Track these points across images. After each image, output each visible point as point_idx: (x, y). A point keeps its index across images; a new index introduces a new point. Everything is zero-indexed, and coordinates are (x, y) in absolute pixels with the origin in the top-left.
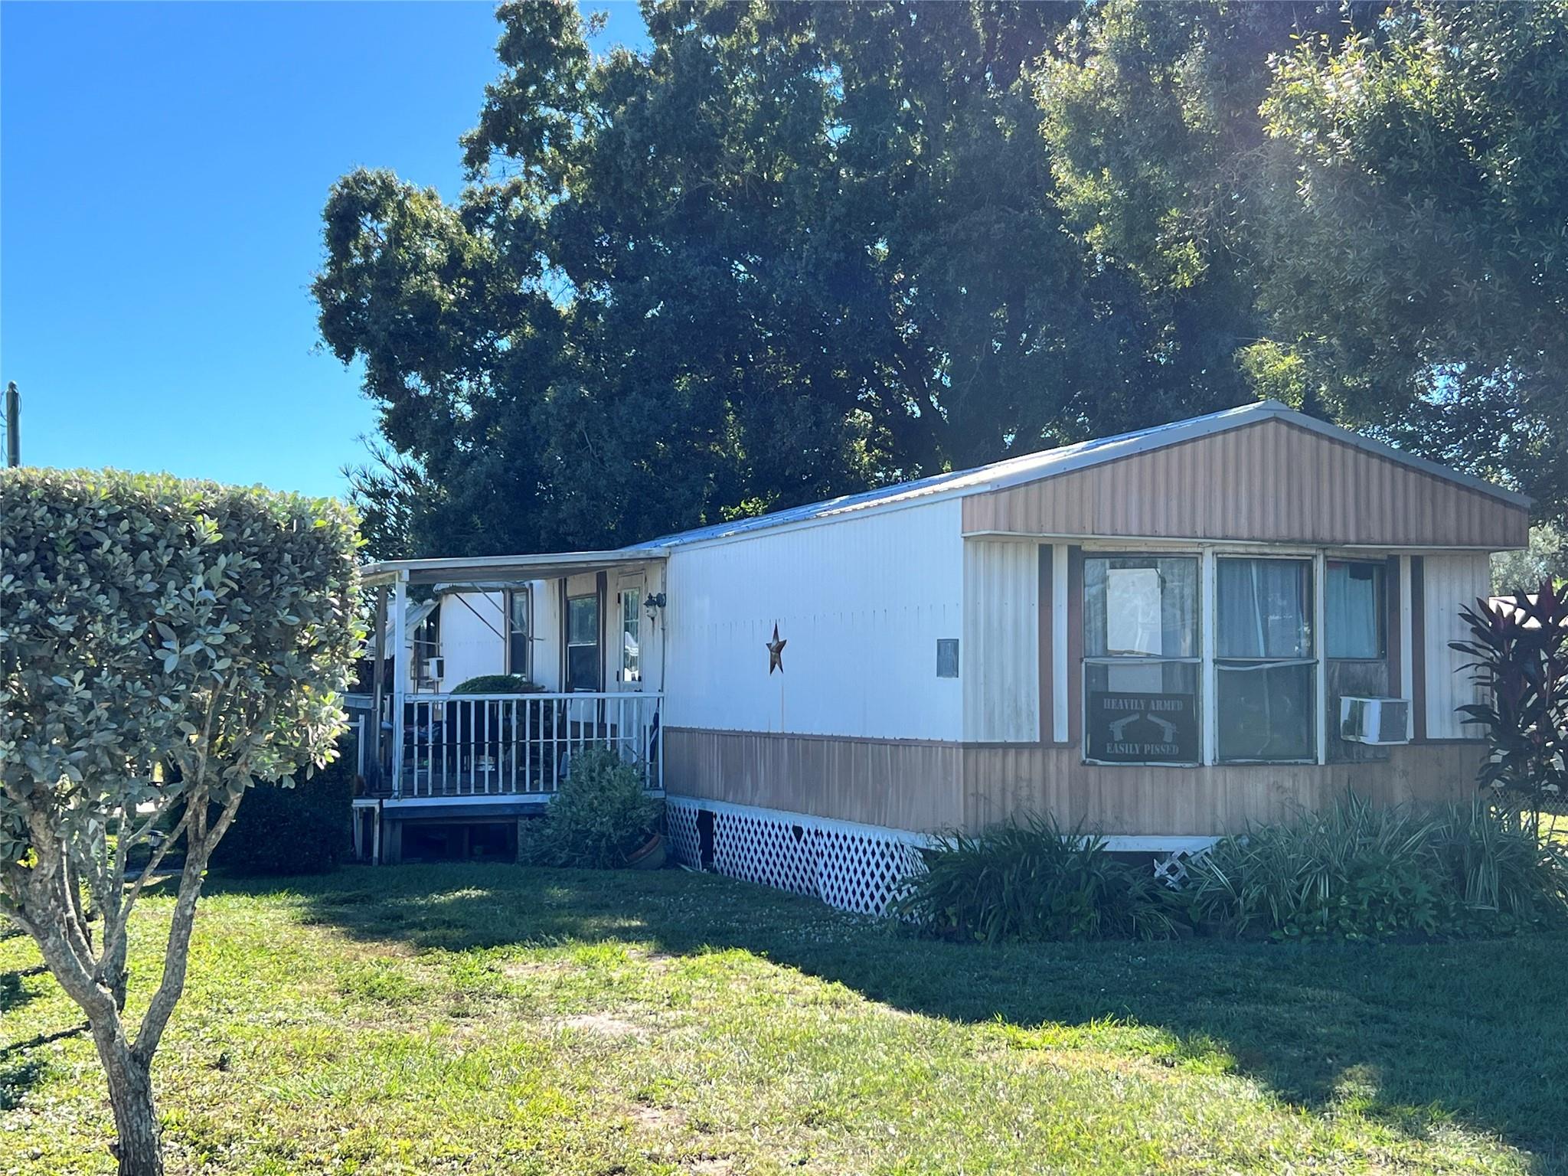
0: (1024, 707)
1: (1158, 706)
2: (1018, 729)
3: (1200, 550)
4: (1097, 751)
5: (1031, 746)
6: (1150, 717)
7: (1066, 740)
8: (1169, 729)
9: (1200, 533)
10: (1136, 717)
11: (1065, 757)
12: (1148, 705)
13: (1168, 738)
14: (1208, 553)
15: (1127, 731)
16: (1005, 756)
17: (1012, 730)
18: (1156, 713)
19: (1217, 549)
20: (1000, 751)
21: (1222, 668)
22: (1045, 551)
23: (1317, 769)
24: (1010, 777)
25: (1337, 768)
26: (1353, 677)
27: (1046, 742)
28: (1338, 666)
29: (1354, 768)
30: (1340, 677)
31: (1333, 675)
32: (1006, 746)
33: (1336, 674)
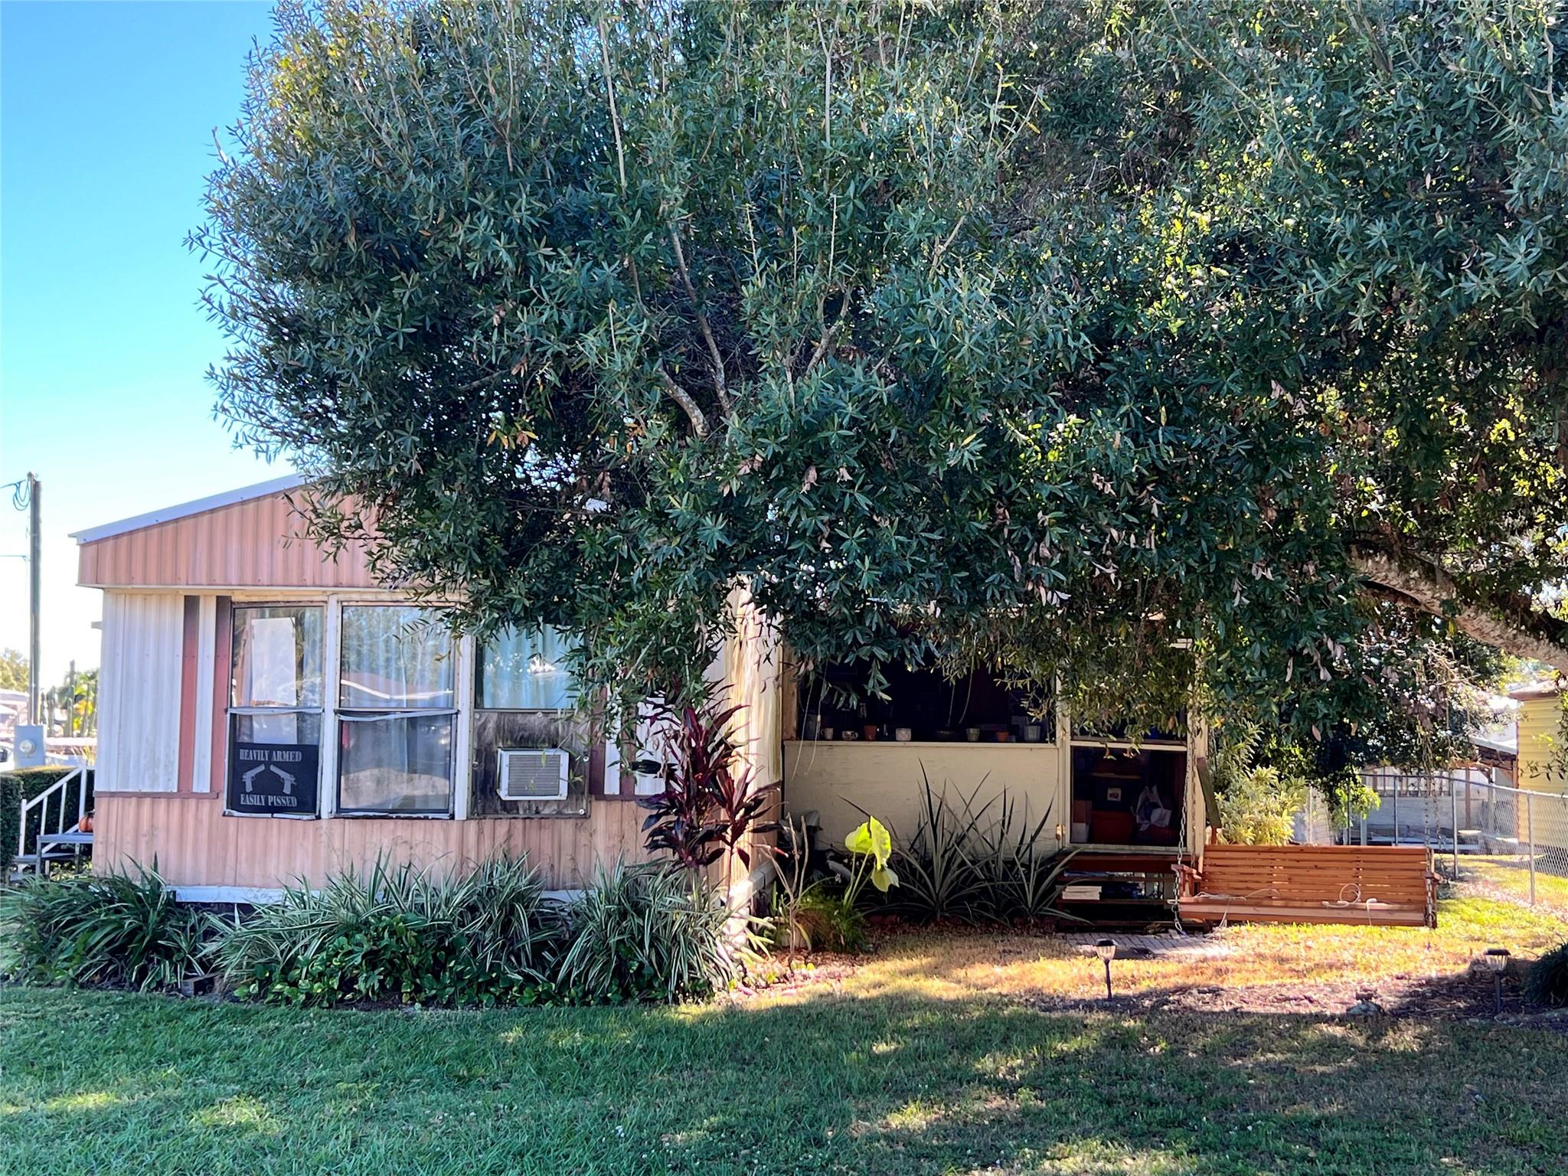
0: (162, 758)
1: (278, 756)
2: (155, 779)
3: (325, 598)
4: (234, 803)
5: (169, 796)
6: (273, 768)
7: (208, 790)
8: (288, 780)
9: (309, 582)
10: (262, 768)
11: (206, 806)
12: (270, 756)
13: (287, 790)
14: (333, 600)
15: (255, 781)
16: (138, 806)
17: (147, 781)
18: (278, 764)
19: (341, 597)
20: (134, 800)
21: (343, 718)
22: (191, 604)
23: (454, 824)
24: (145, 826)
25: (488, 824)
26: (523, 728)
27: (184, 793)
28: (494, 717)
29: (519, 824)
30: (498, 728)
31: (484, 727)
32: (141, 796)
33: (491, 725)
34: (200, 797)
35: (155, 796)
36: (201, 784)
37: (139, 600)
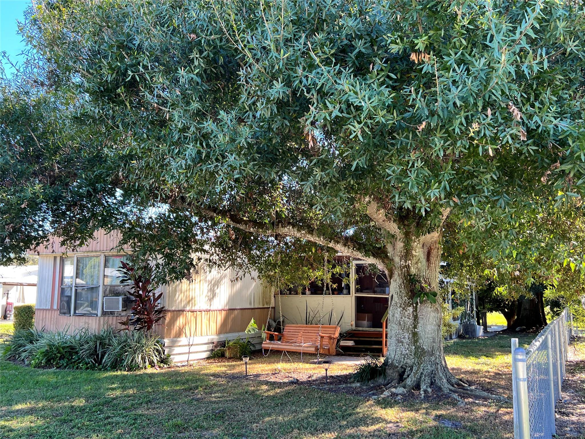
0: (48, 299)
2: (46, 305)
3: (74, 255)
4: (61, 312)
5: (49, 310)
11: (56, 313)
13: (66, 308)
19: (77, 255)
20: (42, 311)
21: (76, 288)
22: (55, 258)
23: (98, 318)
24: (44, 317)
25: (106, 318)
26: (117, 290)
27: (52, 309)
28: (109, 287)
29: (115, 318)
30: (110, 290)
31: (106, 290)
32: (44, 310)
33: (108, 290)
34: (55, 310)
35: (46, 310)
36: (55, 307)
37: (45, 258)
